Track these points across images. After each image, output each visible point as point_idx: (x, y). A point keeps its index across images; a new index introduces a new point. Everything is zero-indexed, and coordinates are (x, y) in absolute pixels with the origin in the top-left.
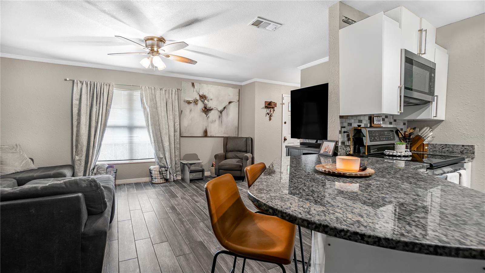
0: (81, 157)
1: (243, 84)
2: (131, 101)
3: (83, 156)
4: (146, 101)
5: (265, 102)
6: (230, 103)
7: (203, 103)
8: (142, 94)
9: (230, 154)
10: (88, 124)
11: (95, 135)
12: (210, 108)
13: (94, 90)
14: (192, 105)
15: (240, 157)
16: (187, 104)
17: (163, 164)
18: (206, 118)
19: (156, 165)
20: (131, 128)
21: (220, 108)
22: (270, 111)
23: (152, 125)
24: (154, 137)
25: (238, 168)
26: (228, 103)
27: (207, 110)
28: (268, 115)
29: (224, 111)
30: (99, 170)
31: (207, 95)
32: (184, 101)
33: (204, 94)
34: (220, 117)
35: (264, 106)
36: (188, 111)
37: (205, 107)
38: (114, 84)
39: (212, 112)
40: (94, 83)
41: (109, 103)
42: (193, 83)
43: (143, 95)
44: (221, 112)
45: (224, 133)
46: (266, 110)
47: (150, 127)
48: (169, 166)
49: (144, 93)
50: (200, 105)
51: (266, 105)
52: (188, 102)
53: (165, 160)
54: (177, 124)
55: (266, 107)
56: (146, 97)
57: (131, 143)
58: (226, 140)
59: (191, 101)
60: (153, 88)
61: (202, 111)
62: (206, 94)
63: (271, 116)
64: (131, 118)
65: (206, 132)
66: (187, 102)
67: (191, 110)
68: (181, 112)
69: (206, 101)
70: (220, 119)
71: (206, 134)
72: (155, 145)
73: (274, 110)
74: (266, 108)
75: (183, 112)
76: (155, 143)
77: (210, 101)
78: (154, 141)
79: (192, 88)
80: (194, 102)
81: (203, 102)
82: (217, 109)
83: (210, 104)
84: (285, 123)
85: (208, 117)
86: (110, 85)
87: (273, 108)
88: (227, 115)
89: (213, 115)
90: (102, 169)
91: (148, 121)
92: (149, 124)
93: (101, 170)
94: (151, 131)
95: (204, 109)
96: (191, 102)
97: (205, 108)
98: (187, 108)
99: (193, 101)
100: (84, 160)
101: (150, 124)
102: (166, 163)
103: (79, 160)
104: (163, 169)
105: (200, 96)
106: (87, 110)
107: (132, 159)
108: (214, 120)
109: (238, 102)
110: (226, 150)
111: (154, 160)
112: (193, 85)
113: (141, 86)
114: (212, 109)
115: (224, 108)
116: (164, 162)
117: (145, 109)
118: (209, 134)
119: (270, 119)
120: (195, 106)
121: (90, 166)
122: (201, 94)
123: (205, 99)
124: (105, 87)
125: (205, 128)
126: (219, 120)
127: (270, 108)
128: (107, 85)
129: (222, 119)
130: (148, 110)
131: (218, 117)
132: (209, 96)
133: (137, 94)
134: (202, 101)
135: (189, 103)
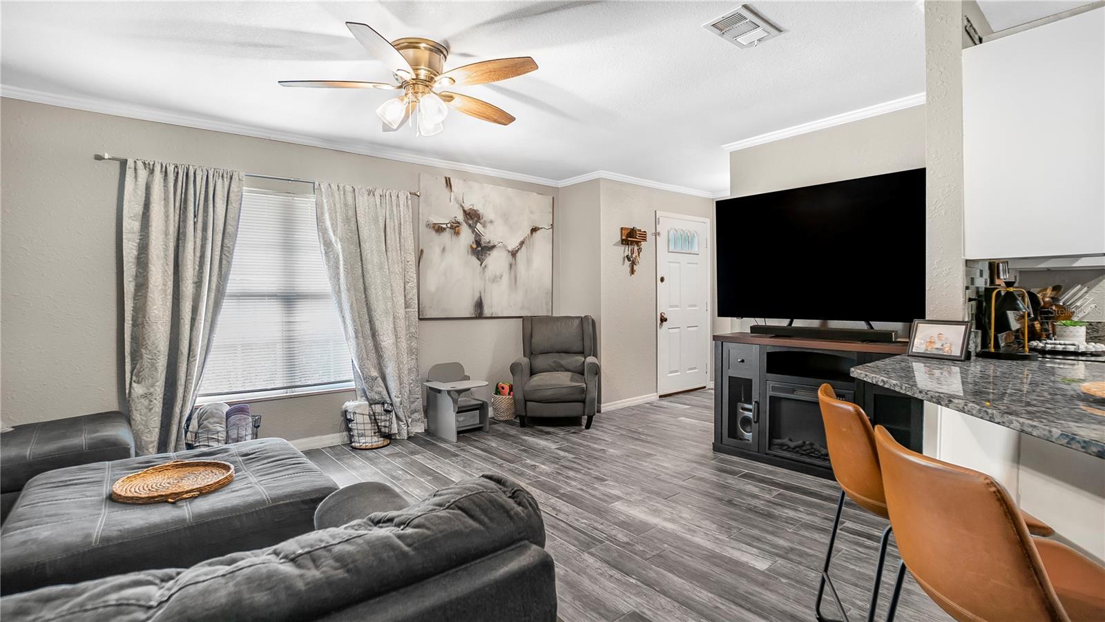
0: (153, 386)
1: (561, 184)
2: (288, 225)
3: (158, 384)
4: (332, 224)
5: (622, 229)
6: (534, 230)
7: (473, 231)
8: (319, 206)
9: (541, 361)
10: (170, 291)
11: (193, 320)
12: (489, 242)
13: (186, 189)
14: (447, 235)
15: (570, 367)
16: (434, 232)
17: (379, 393)
18: (479, 269)
19: (359, 398)
20: (289, 299)
21: (513, 244)
22: (632, 252)
23: (348, 290)
24: (354, 321)
25: (577, 397)
26: (529, 232)
27: (481, 249)
28: (629, 260)
29: (520, 251)
30: (205, 422)
31: (481, 211)
32: (428, 225)
33: (475, 208)
34: (511, 265)
35: (619, 239)
36: (437, 250)
37: (476, 241)
38: (243, 174)
39: (494, 253)
40: (188, 169)
41: (230, 229)
42: (449, 178)
43: (322, 208)
44: (514, 254)
45: (522, 308)
46: (622, 248)
47: (344, 295)
48: (397, 400)
49: (325, 201)
50: (466, 236)
51: (624, 238)
52: (436, 227)
53: (383, 385)
54: (412, 284)
55: (625, 242)
56: (333, 211)
57: (289, 341)
58: (530, 324)
59: (444, 226)
60: (349, 188)
61: (470, 250)
62: (479, 207)
63: (633, 263)
64: (289, 269)
65: (479, 305)
66: (433, 227)
67: (444, 250)
68: (420, 254)
69: (479, 226)
70: (513, 272)
71: (479, 311)
72: (358, 344)
73: (640, 250)
74: (622, 244)
75: (424, 255)
76: (357, 337)
77: (489, 225)
78: (356, 332)
79: (446, 191)
80: (452, 228)
81: (472, 228)
82: (505, 247)
83: (489, 235)
84: (662, 280)
85: (485, 266)
86: (231, 178)
87: (637, 243)
88: (529, 261)
89: (496, 261)
90: (215, 420)
91: (339, 279)
92: (339, 287)
93: (211, 420)
94: (346, 306)
95: (475, 246)
96: (444, 229)
97: (478, 243)
98: (435, 243)
99: (449, 225)
100: (161, 396)
101: (343, 287)
102: (385, 392)
103: (145, 396)
104: (378, 408)
105: (464, 211)
106: (166, 249)
107: (293, 384)
108: (498, 274)
109: (551, 230)
110: (530, 350)
111: (352, 385)
112: (448, 182)
113: (317, 183)
114: (494, 247)
115: (522, 243)
116: (380, 389)
117: (328, 245)
118: (487, 312)
119: (632, 271)
120: (454, 237)
121: (181, 412)
122: (467, 207)
123: (477, 222)
124: (219, 182)
125: (478, 295)
126: (510, 273)
127: (632, 243)
128: (225, 175)
129: (515, 272)
130: (338, 247)
131: (507, 266)
132: (487, 212)
133: (306, 205)
134: (470, 226)
135: (439, 229)
